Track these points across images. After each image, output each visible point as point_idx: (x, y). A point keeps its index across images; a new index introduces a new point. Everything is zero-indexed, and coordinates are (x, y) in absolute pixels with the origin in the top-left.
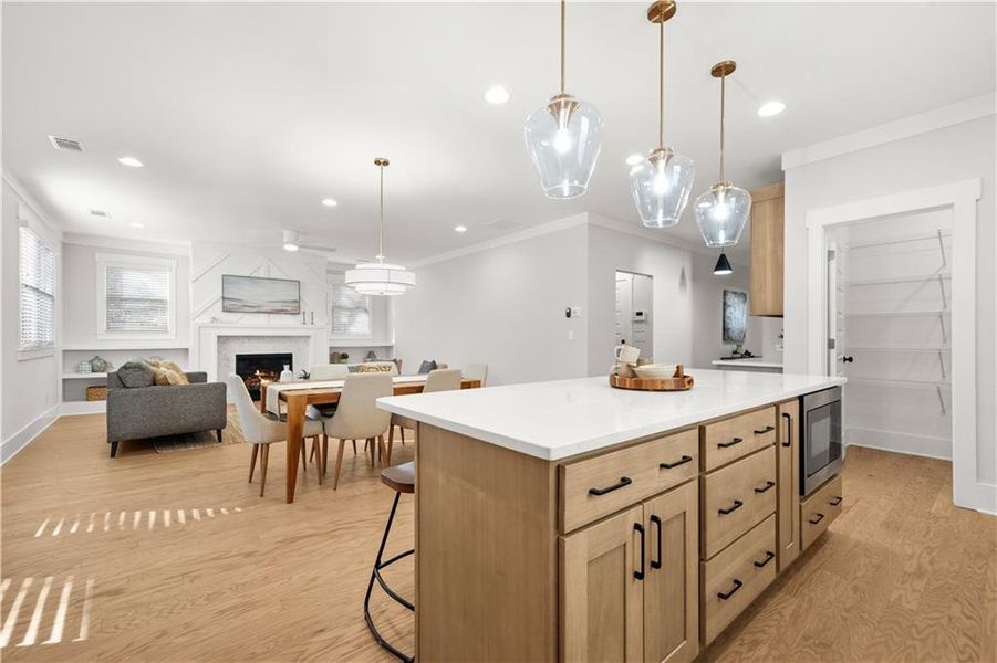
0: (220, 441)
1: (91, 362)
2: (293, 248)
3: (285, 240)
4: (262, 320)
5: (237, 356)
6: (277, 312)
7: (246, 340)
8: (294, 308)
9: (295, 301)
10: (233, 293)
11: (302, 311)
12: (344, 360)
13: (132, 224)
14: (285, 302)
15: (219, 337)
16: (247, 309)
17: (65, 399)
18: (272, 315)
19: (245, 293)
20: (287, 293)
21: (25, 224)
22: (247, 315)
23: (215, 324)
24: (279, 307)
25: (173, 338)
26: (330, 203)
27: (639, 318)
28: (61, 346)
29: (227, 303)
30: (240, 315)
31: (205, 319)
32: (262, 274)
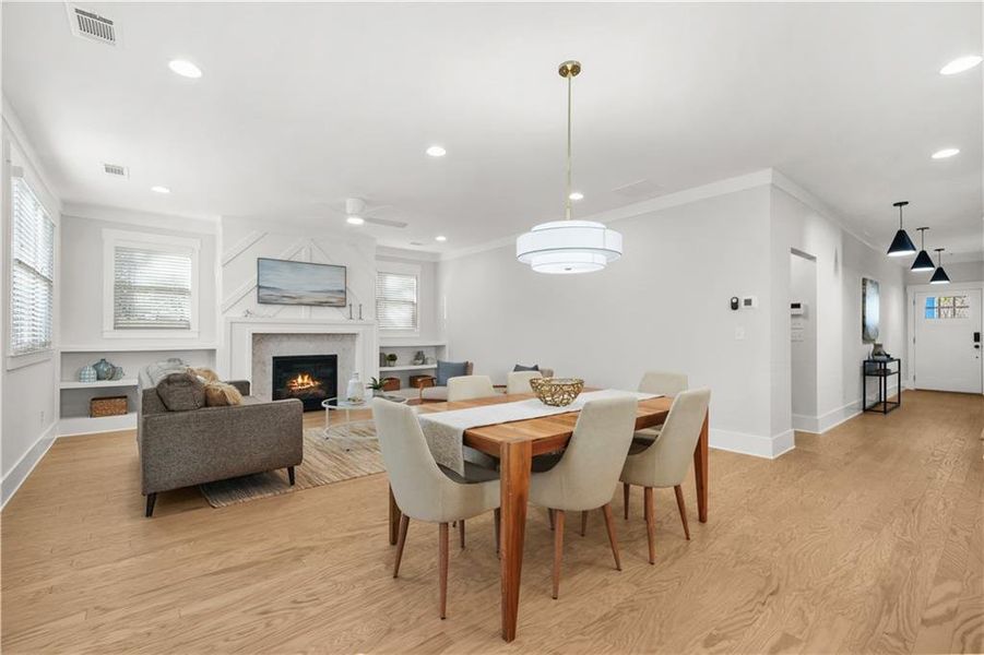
0: (292, 483)
1: (95, 367)
2: (356, 221)
3: (349, 211)
4: (303, 313)
5: (274, 358)
6: (320, 304)
7: (285, 338)
8: (339, 300)
9: (342, 291)
10: (272, 280)
11: (348, 304)
12: (392, 363)
13: (155, 189)
14: (330, 292)
15: (253, 335)
16: (287, 300)
17: (63, 415)
18: (314, 308)
19: (282, 280)
20: (331, 282)
21: (19, 173)
22: (287, 308)
23: (249, 319)
24: (322, 297)
25: (196, 335)
26: (437, 151)
27: (796, 311)
28: (59, 346)
29: (264, 292)
30: (279, 308)
31: (237, 314)
32: (303, 258)
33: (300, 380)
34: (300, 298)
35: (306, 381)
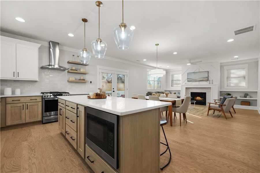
2: (189, 64)
4: (197, 83)
5: (191, 92)
7: (193, 88)
8: (207, 79)
9: (207, 77)
10: (190, 77)
11: (209, 79)
14: (203, 78)
15: (186, 88)
16: (193, 81)
18: (200, 82)
19: (193, 77)
20: (204, 75)
22: (193, 82)
23: (185, 85)
24: (201, 79)
29: (188, 79)
30: (191, 82)
32: (197, 71)
33: (198, 98)
34: (196, 80)
35: (199, 98)
